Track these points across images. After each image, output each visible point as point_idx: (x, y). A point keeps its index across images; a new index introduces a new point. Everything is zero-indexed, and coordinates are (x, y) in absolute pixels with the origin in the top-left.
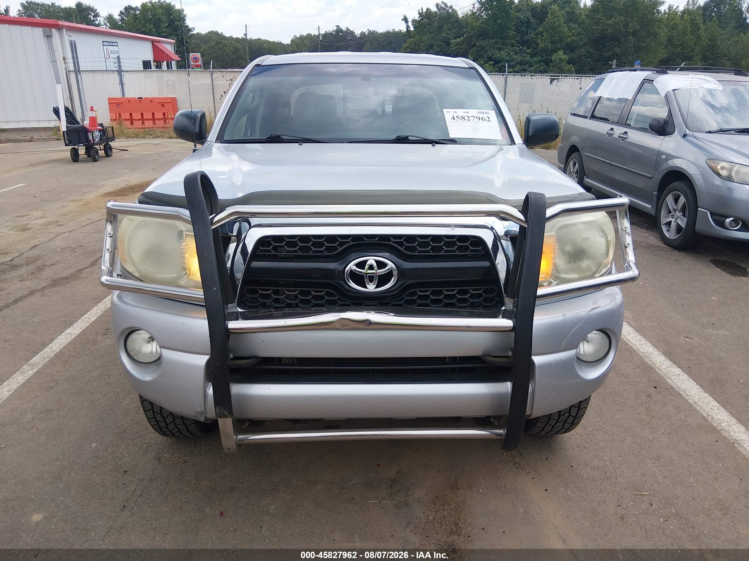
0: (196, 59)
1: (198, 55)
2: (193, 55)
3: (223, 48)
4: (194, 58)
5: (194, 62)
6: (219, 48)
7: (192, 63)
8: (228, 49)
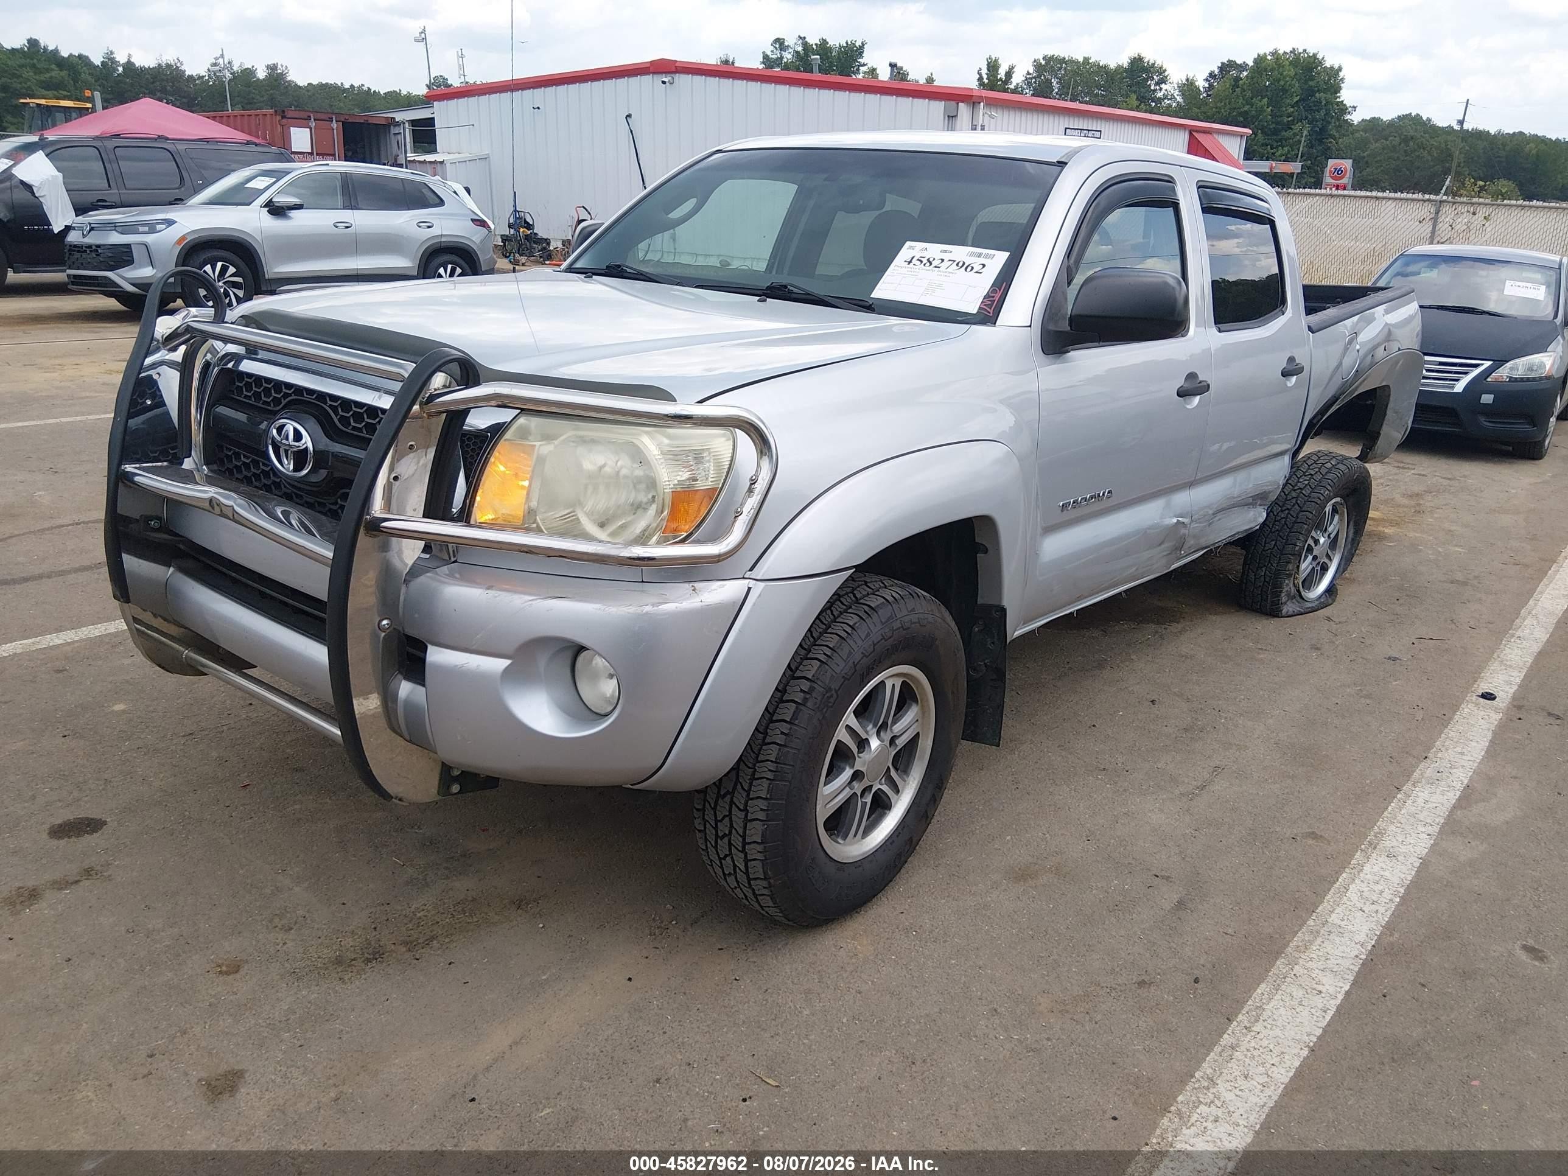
0: (1339, 173)
1: (1347, 164)
2: (1334, 165)
3: (1415, 150)
4: (1336, 169)
5: (1333, 178)
6: (1405, 151)
7: (1328, 179)
8: (1425, 154)
